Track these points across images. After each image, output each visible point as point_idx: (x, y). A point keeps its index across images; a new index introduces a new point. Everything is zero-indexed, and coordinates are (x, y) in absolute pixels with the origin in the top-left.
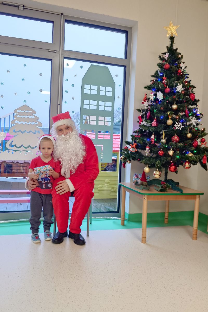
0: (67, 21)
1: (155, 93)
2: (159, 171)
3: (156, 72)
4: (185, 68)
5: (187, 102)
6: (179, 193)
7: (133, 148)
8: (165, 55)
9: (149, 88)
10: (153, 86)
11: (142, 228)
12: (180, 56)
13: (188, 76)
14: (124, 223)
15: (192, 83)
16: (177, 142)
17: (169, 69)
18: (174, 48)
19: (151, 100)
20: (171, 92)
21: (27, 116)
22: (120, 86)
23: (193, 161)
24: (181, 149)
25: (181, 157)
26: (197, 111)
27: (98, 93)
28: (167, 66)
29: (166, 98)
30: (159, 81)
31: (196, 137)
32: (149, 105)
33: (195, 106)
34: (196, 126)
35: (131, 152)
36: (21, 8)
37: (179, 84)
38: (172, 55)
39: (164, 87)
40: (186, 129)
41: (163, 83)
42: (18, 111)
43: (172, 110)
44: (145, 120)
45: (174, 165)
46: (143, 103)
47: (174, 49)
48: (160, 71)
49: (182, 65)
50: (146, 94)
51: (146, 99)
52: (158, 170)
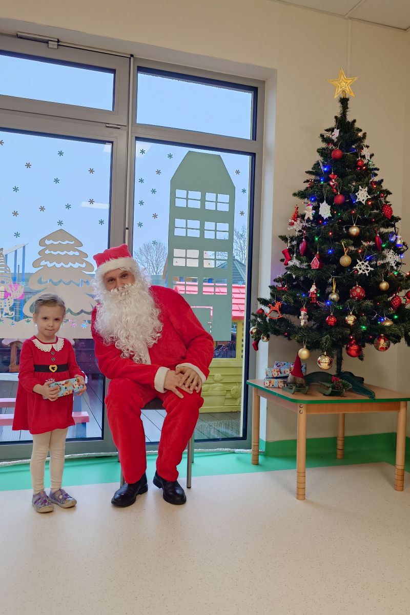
0: (141, 69)
1: (315, 204)
2: (327, 355)
3: (315, 164)
4: (370, 158)
5: (376, 222)
6: (368, 398)
7: (274, 310)
8: (330, 133)
9: (302, 195)
10: (310, 191)
11: (296, 470)
12: (360, 134)
13: (376, 172)
14: (258, 460)
15: (385, 186)
16: (360, 298)
17: (342, 160)
18: (350, 118)
19: (309, 218)
20: (345, 203)
21: (65, 252)
22: (244, 191)
23: (394, 336)
24: (369, 313)
25: (370, 328)
26: (396, 238)
27: (203, 205)
28: (338, 153)
29: (337, 213)
30: (322, 182)
31: (398, 288)
32: (304, 228)
33: (391, 230)
34: (395, 268)
35: (271, 319)
36: (53, 45)
37: (362, 188)
38: (345, 132)
39: (333, 193)
40: (377, 274)
41: (329, 185)
42: (47, 242)
43: (349, 236)
44: (296, 258)
45: (356, 343)
46: (292, 224)
47: (348, 122)
48: (323, 163)
49: (365, 152)
50: (298, 208)
51: (298, 217)
52: (327, 353)
